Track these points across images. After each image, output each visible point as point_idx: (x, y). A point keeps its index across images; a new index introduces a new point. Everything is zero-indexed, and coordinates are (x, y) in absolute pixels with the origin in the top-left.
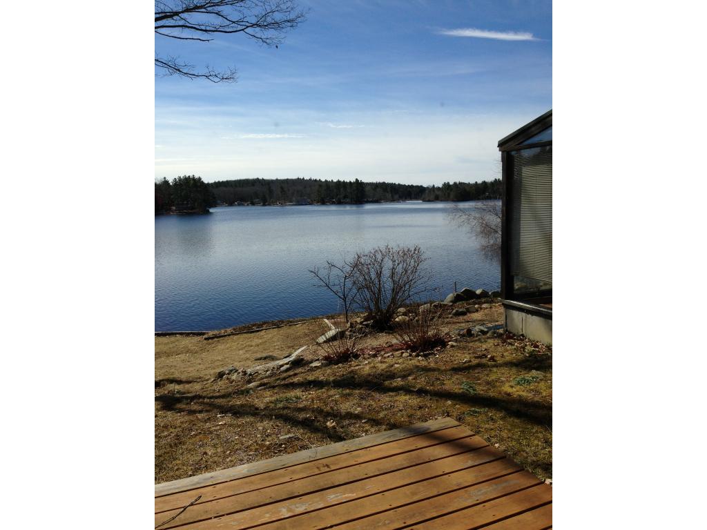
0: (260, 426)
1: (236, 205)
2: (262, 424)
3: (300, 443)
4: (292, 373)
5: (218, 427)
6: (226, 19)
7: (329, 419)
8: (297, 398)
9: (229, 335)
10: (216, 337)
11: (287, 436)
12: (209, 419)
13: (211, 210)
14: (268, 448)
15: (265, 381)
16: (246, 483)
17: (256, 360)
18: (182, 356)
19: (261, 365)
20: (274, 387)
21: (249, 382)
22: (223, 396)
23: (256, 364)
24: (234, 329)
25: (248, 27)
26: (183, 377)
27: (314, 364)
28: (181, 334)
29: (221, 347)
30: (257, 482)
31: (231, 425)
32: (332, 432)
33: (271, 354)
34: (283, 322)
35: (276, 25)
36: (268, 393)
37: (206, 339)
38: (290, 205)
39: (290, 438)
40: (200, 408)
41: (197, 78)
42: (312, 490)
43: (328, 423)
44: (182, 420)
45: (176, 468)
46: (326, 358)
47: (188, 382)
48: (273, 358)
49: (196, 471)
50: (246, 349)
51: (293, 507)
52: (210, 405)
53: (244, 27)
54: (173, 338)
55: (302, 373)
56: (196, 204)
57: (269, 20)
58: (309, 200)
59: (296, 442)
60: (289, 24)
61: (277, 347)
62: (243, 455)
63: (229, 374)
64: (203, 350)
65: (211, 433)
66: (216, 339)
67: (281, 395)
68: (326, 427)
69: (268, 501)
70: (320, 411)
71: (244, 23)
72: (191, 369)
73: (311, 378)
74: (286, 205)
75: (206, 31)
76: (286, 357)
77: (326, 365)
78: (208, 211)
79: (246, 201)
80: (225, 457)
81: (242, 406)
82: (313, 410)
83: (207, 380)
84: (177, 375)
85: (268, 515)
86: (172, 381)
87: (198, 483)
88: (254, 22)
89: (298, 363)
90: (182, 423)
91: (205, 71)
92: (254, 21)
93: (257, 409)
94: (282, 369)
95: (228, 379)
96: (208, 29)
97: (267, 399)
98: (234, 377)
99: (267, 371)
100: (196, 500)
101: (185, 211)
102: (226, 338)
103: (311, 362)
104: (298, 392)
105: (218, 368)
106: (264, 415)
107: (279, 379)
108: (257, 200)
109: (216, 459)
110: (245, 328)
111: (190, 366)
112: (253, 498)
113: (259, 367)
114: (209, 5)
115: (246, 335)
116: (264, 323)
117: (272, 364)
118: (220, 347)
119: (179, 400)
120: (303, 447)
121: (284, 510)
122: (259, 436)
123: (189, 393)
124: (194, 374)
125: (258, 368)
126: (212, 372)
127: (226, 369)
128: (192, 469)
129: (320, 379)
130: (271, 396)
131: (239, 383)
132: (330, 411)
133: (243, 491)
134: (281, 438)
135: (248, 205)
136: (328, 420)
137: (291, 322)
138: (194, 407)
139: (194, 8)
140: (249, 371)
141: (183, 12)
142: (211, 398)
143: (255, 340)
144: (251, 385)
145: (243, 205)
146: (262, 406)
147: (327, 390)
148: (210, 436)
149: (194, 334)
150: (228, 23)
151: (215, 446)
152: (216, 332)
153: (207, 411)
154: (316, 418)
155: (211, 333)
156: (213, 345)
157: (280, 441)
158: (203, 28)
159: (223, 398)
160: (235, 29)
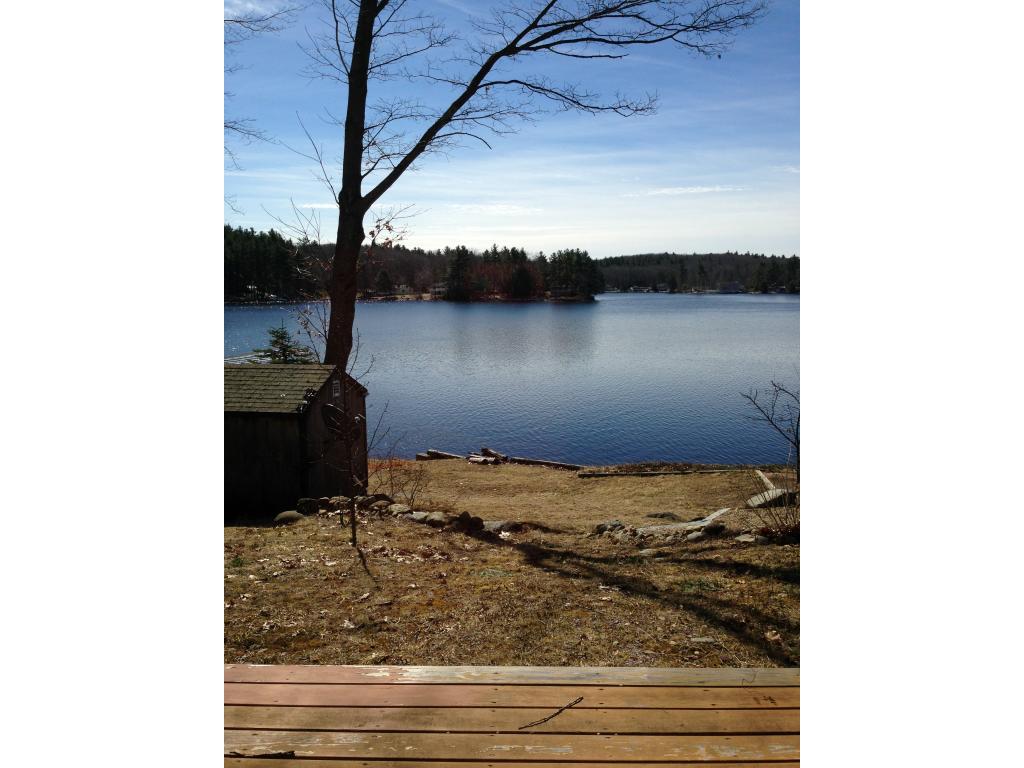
0: (662, 615)
1: (631, 291)
2: (663, 613)
3: (722, 654)
4: (707, 546)
5: (602, 604)
6: (649, 22)
7: (770, 627)
8: (716, 585)
9: (612, 475)
10: (592, 475)
11: (704, 639)
12: (588, 588)
13: (597, 298)
14: (674, 650)
15: (666, 549)
16: (647, 695)
17: (649, 516)
18: (549, 495)
19: (657, 524)
20: (680, 562)
21: (640, 546)
22: (605, 560)
23: (649, 523)
24: (620, 468)
25: (679, 31)
26: (551, 524)
27: (743, 538)
28: (548, 464)
29: (600, 490)
30: (663, 698)
31: (619, 605)
32: (774, 648)
33: (670, 511)
34: (690, 466)
35: (723, 24)
36: (671, 569)
37: (580, 476)
38: (711, 293)
39: (707, 643)
40: (575, 570)
41: (602, 112)
42: (746, 730)
43: (768, 634)
44: (554, 583)
45: (546, 648)
46: (764, 532)
47: (558, 532)
48: (673, 518)
49: (572, 659)
50: (635, 498)
51: (716, 748)
52: (590, 569)
53: (673, 32)
54: (537, 469)
55: (723, 548)
56: (578, 289)
57: (712, 18)
58: (742, 287)
59: (717, 652)
60: (742, 21)
61: (680, 503)
62: (637, 651)
63: (611, 530)
64: (575, 491)
65: (592, 609)
66: (593, 479)
67: (692, 576)
68: (765, 639)
69: (677, 730)
70: (756, 613)
71: (674, 27)
72: (560, 514)
73: (737, 558)
74: (705, 293)
75: (618, 43)
76: (696, 520)
77: (763, 543)
78: (593, 299)
79: (646, 286)
80: (612, 649)
81: (634, 579)
82: (746, 610)
83: (582, 533)
84: (541, 519)
85: (677, 750)
86: (536, 526)
87: (579, 678)
88: (689, 23)
89: (715, 531)
90: (553, 586)
91: (614, 102)
92: (689, 21)
93: (655, 589)
94: (690, 536)
95: (609, 536)
96: (622, 39)
97: (670, 578)
98: (619, 535)
99: (667, 535)
100: (576, 702)
101: (563, 298)
102: (608, 479)
103: (738, 533)
104: (718, 576)
105: (596, 519)
106: (666, 600)
107: (687, 550)
108: (662, 285)
109: (599, 648)
110: (634, 467)
111: (557, 510)
112: (656, 720)
113: (655, 528)
114: (626, 5)
115: (634, 479)
116: (663, 465)
117: (674, 527)
118: (598, 490)
119: (547, 554)
120: (727, 662)
121: (702, 750)
122: (659, 629)
123: (559, 547)
124: (564, 522)
125: (653, 528)
126: (589, 523)
127: (608, 522)
128: (566, 655)
129: (754, 563)
130: (675, 574)
131: (625, 546)
132: (771, 615)
133: (641, 706)
134: (693, 640)
135: (648, 292)
136: (767, 630)
137: (703, 468)
138: (567, 567)
139: (604, 12)
140: (640, 531)
141: (589, 19)
142: (588, 559)
143: (647, 487)
144: (644, 552)
145: (641, 291)
146: (663, 586)
147: (767, 582)
148: (590, 613)
149: (565, 467)
150: (650, 28)
151: (597, 629)
152: (594, 468)
153: (585, 577)
154: (748, 621)
155: (587, 469)
156: (589, 486)
157: (692, 643)
158: (615, 39)
159: (604, 562)
160: (661, 37)
